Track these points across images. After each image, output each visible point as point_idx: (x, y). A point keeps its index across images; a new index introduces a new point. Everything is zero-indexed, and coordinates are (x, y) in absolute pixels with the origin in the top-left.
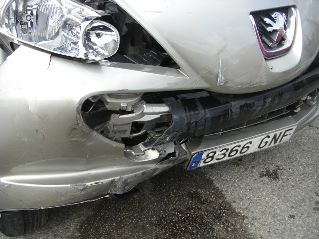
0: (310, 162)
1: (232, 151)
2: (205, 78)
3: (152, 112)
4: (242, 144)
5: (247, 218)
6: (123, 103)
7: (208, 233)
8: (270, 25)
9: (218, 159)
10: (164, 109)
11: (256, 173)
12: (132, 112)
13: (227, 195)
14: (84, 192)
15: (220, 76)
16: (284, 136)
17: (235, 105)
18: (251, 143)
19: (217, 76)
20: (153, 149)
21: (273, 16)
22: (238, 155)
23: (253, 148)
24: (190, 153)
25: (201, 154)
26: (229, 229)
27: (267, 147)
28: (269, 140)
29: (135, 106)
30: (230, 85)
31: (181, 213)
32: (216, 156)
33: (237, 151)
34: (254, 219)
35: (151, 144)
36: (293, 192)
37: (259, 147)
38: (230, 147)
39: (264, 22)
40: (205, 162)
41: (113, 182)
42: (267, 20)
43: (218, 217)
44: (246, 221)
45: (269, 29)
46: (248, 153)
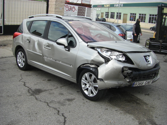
1: (140, 84)
2: (138, 66)
3: (130, 71)
4: (142, 82)
6: (126, 69)
7: (136, 102)
9: (137, 85)
12: (127, 71)
15: (140, 66)
16: (150, 82)
18: (143, 82)
23: (144, 84)
24: (133, 82)
25: (135, 83)
26: (140, 102)
27: (146, 84)
28: (147, 82)
31: (129, 99)
34: (145, 100)
35: (128, 78)
36: (153, 97)
37: (145, 84)
38: (140, 82)
40: (135, 85)
41: (122, 84)
42: (146, 57)
43: (138, 100)
44: (143, 101)
45: (147, 59)
46: (143, 85)
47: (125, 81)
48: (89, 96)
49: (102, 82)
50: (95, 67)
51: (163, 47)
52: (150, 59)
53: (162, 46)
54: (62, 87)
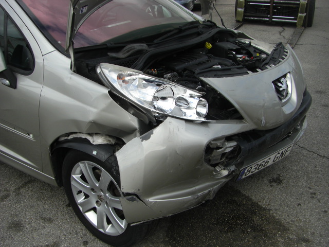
0: (299, 168)
1: (260, 165)
3: (230, 146)
4: (266, 160)
5: (271, 210)
6: (219, 143)
7: (251, 223)
8: (281, 87)
9: (252, 172)
10: (234, 144)
11: (266, 181)
12: (222, 148)
13: (253, 198)
14: (197, 200)
15: (263, 121)
16: (287, 151)
17: (268, 136)
18: (270, 159)
19: (262, 121)
20: (224, 169)
21: (281, 81)
22: (263, 168)
23: (271, 162)
24: (239, 170)
25: (245, 169)
26: (263, 218)
28: (279, 155)
29: (223, 144)
30: (267, 125)
31: (228, 214)
32: (251, 171)
33: (262, 165)
34: (276, 210)
35: (226, 166)
36: (294, 189)
37: (274, 161)
38: (259, 163)
39: (278, 86)
40: (245, 175)
41: (210, 191)
43: (254, 213)
44: (271, 212)
45: (281, 89)
46: (268, 165)
47: (217, 176)
48: (101, 230)
49: (137, 204)
51: (277, 9)
52: (290, 85)
54: (22, 190)
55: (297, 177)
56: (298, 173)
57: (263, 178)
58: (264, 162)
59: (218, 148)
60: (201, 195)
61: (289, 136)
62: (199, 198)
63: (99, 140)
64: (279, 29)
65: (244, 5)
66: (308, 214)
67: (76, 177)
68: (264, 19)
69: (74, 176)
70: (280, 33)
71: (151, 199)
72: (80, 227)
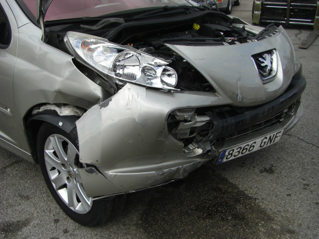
0: (294, 159)
1: (243, 149)
2: (230, 97)
3: (201, 120)
4: (250, 143)
5: (258, 199)
6: (186, 116)
7: (234, 211)
8: (263, 62)
9: (235, 156)
10: (207, 119)
11: (257, 171)
12: (190, 121)
13: (240, 186)
14: (162, 177)
15: (239, 95)
16: (276, 137)
17: (248, 115)
18: (255, 143)
19: (237, 95)
20: (198, 148)
21: (264, 56)
22: (247, 152)
23: (257, 148)
24: (218, 151)
26: (247, 207)
27: (265, 146)
28: (266, 140)
29: (192, 117)
30: (245, 100)
31: (210, 201)
32: (234, 154)
33: (247, 149)
34: (263, 199)
35: (199, 144)
36: (286, 180)
37: (261, 146)
38: (243, 146)
39: (259, 61)
40: (227, 158)
41: (178, 169)
42: (261, 59)
43: (238, 201)
44: (257, 201)
45: (263, 65)
46: (254, 150)
47: (190, 155)
48: (72, 208)
50: (72, 114)
51: (295, 12)
53: (292, 10)
55: (291, 167)
56: (293, 165)
57: (254, 167)
58: (248, 145)
59: (186, 121)
60: (167, 172)
61: (280, 122)
62: (165, 175)
63: (66, 112)
64: (296, 31)
65: (260, 7)
66: (297, 206)
67: (49, 152)
68: (280, 22)
69: (47, 151)
70: (296, 35)
71: (111, 173)
72: (54, 205)
